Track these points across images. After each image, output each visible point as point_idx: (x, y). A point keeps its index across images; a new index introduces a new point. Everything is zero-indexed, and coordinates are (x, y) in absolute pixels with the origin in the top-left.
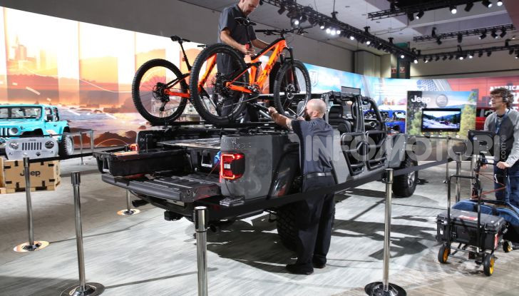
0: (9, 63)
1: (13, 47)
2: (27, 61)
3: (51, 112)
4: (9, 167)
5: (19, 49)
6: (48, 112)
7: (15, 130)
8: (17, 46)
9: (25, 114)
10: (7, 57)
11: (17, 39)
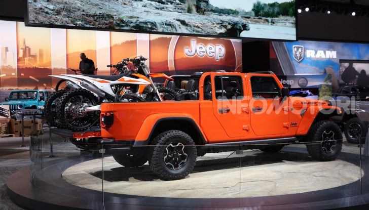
0: (19, 60)
1: (22, 49)
2: (30, 58)
3: (43, 95)
4: (17, 124)
5: (26, 49)
6: (41, 95)
7: (21, 106)
8: (24, 47)
9: (27, 96)
10: (18, 56)
11: (24, 43)
